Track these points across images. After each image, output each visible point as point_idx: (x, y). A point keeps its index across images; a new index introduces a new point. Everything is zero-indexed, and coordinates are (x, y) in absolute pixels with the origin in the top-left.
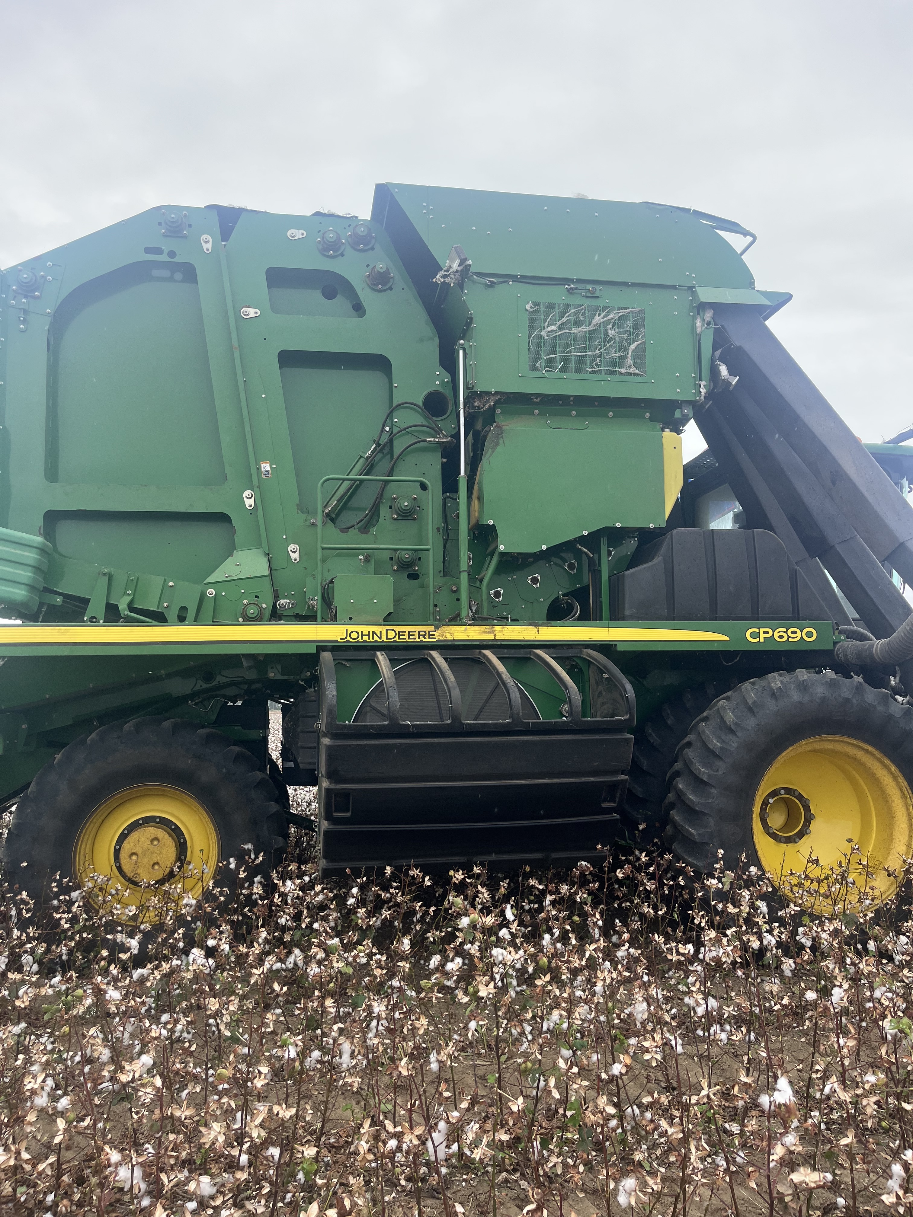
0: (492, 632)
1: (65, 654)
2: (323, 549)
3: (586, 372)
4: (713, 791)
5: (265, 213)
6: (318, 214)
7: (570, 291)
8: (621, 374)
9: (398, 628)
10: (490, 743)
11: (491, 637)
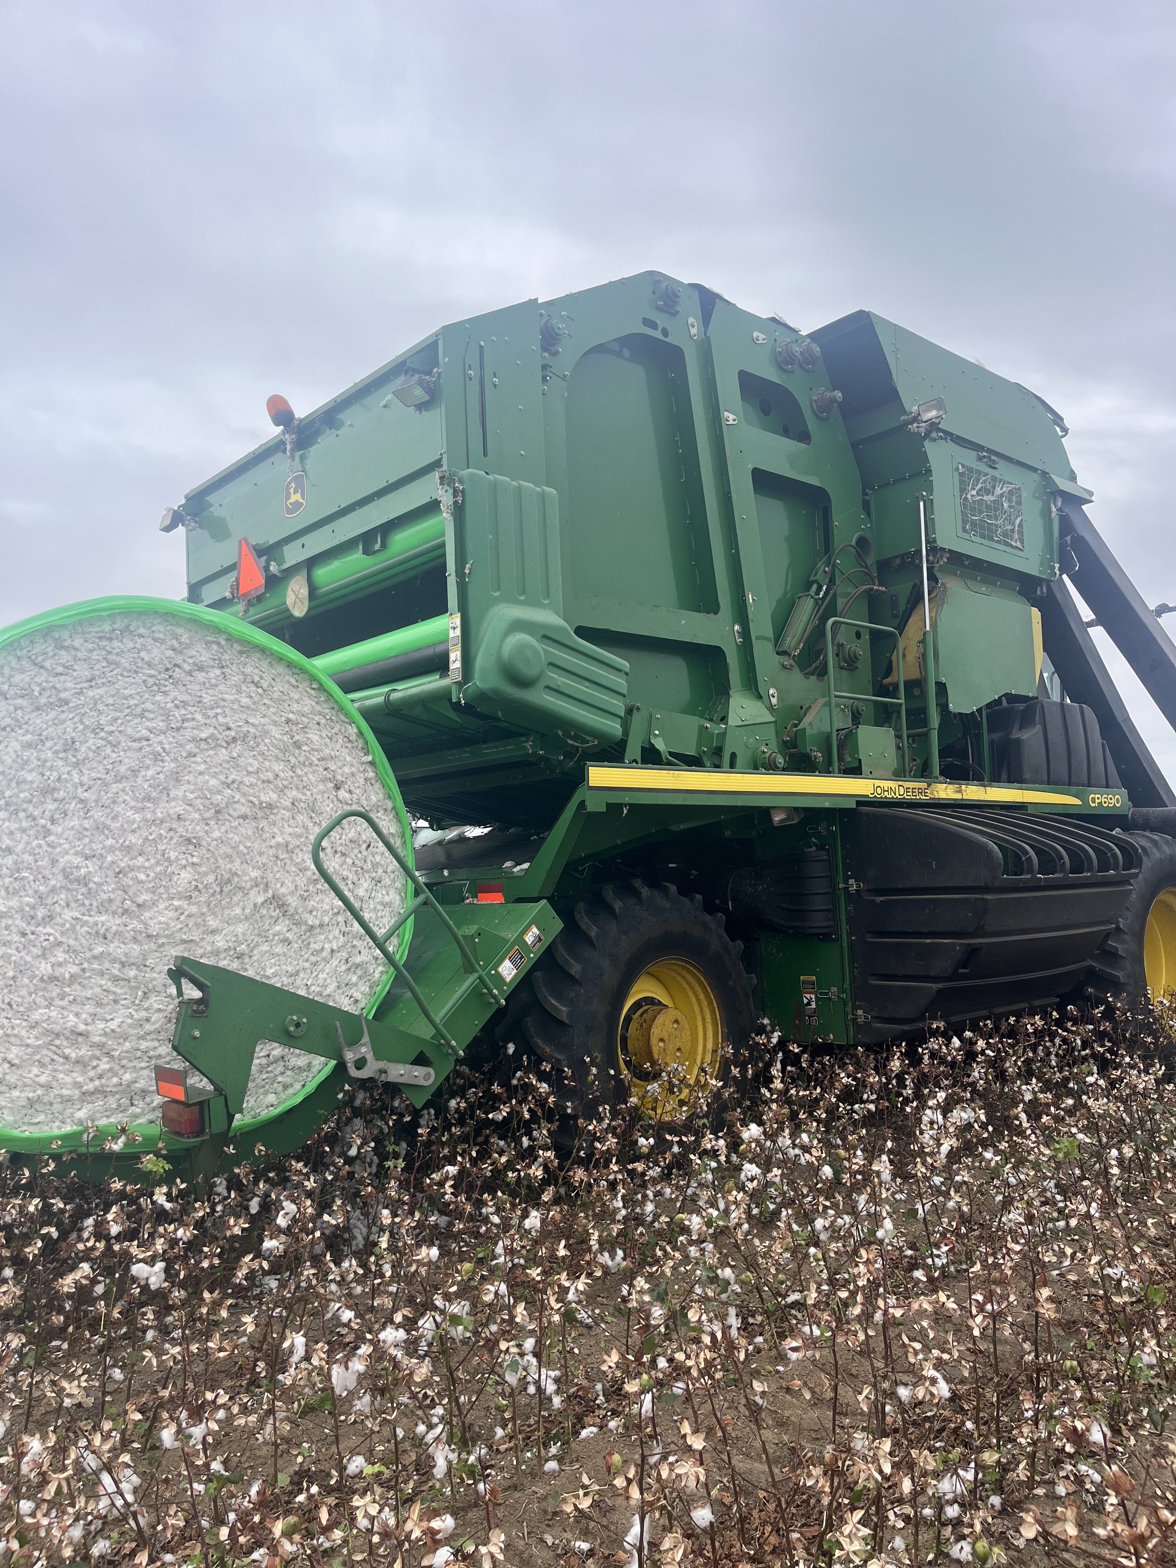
0: (960, 791)
1: (679, 802)
2: (836, 696)
3: (993, 540)
4: (1126, 937)
5: (734, 305)
6: (773, 319)
7: (980, 459)
8: (1012, 546)
9: (907, 785)
10: (952, 899)
11: (958, 796)
